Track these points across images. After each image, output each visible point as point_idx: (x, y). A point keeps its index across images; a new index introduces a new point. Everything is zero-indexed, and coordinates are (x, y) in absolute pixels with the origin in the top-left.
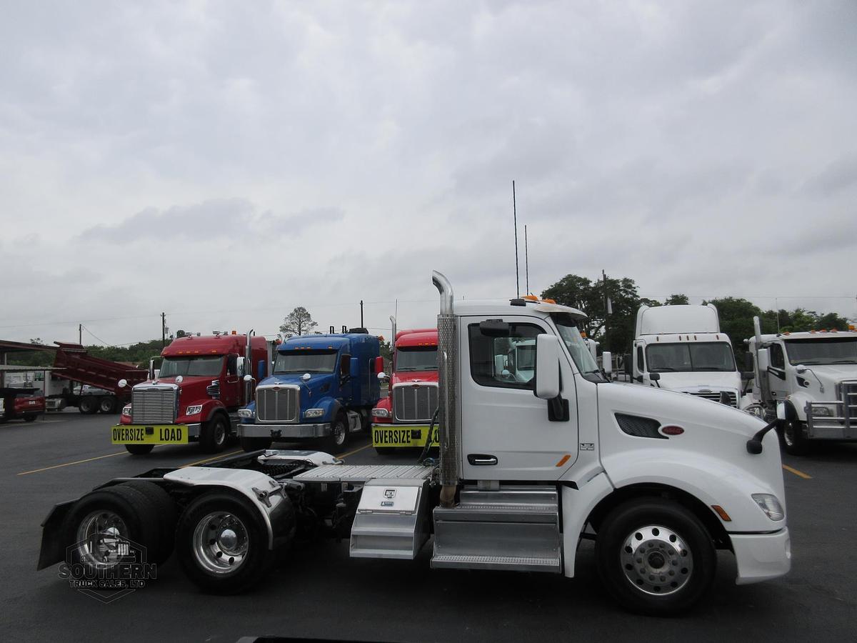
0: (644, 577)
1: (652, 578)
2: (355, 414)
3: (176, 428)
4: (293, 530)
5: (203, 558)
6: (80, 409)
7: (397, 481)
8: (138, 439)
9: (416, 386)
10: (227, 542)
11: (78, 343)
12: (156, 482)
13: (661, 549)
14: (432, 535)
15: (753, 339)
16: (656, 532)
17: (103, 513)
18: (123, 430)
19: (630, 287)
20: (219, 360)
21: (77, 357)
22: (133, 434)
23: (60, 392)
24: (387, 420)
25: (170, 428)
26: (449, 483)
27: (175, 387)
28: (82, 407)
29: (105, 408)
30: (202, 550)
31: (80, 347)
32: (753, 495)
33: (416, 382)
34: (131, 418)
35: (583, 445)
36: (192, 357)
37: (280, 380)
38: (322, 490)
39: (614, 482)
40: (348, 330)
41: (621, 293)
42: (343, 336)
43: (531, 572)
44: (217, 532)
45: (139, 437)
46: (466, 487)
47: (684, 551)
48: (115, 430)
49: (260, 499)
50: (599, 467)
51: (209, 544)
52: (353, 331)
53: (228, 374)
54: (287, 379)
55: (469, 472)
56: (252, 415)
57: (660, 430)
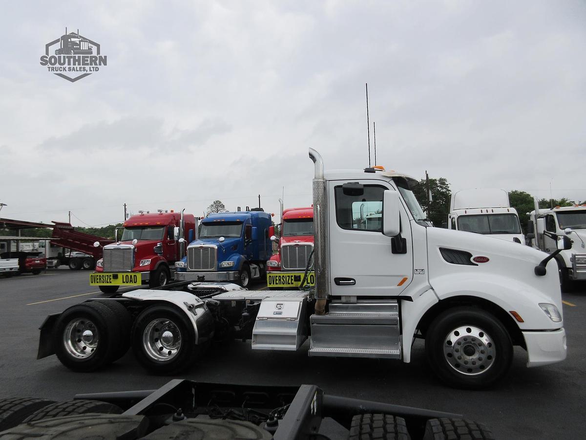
0: (460, 362)
1: (466, 363)
2: (255, 266)
3: (133, 274)
4: (212, 333)
5: (150, 351)
6: (70, 267)
7: (286, 299)
8: (108, 282)
9: (297, 245)
10: (166, 340)
11: (68, 222)
12: (118, 301)
13: (473, 342)
14: (309, 337)
15: (533, 213)
16: (469, 330)
17: (81, 320)
18: (97, 276)
19: (444, 184)
20: (162, 229)
21: (67, 231)
22: (104, 278)
23: (56, 255)
24: (277, 269)
25: (129, 275)
26: (321, 297)
27: (132, 247)
28: (71, 265)
29: (86, 266)
30: (149, 345)
31: (69, 225)
32: (539, 304)
33: (297, 242)
34: (103, 268)
35: (417, 270)
36: (144, 227)
37: (204, 242)
38: (233, 306)
39: (439, 296)
40: (250, 209)
41: (438, 188)
42: (247, 213)
43: (380, 359)
44: (159, 334)
45: (108, 281)
46: (333, 301)
47: (489, 343)
48: (92, 276)
49: (189, 310)
50: (427, 286)
51: (154, 341)
52: (253, 210)
53: (168, 239)
54: (209, 242)
55: (336, 290)
56: (185, 266)
57: (472, 259)
